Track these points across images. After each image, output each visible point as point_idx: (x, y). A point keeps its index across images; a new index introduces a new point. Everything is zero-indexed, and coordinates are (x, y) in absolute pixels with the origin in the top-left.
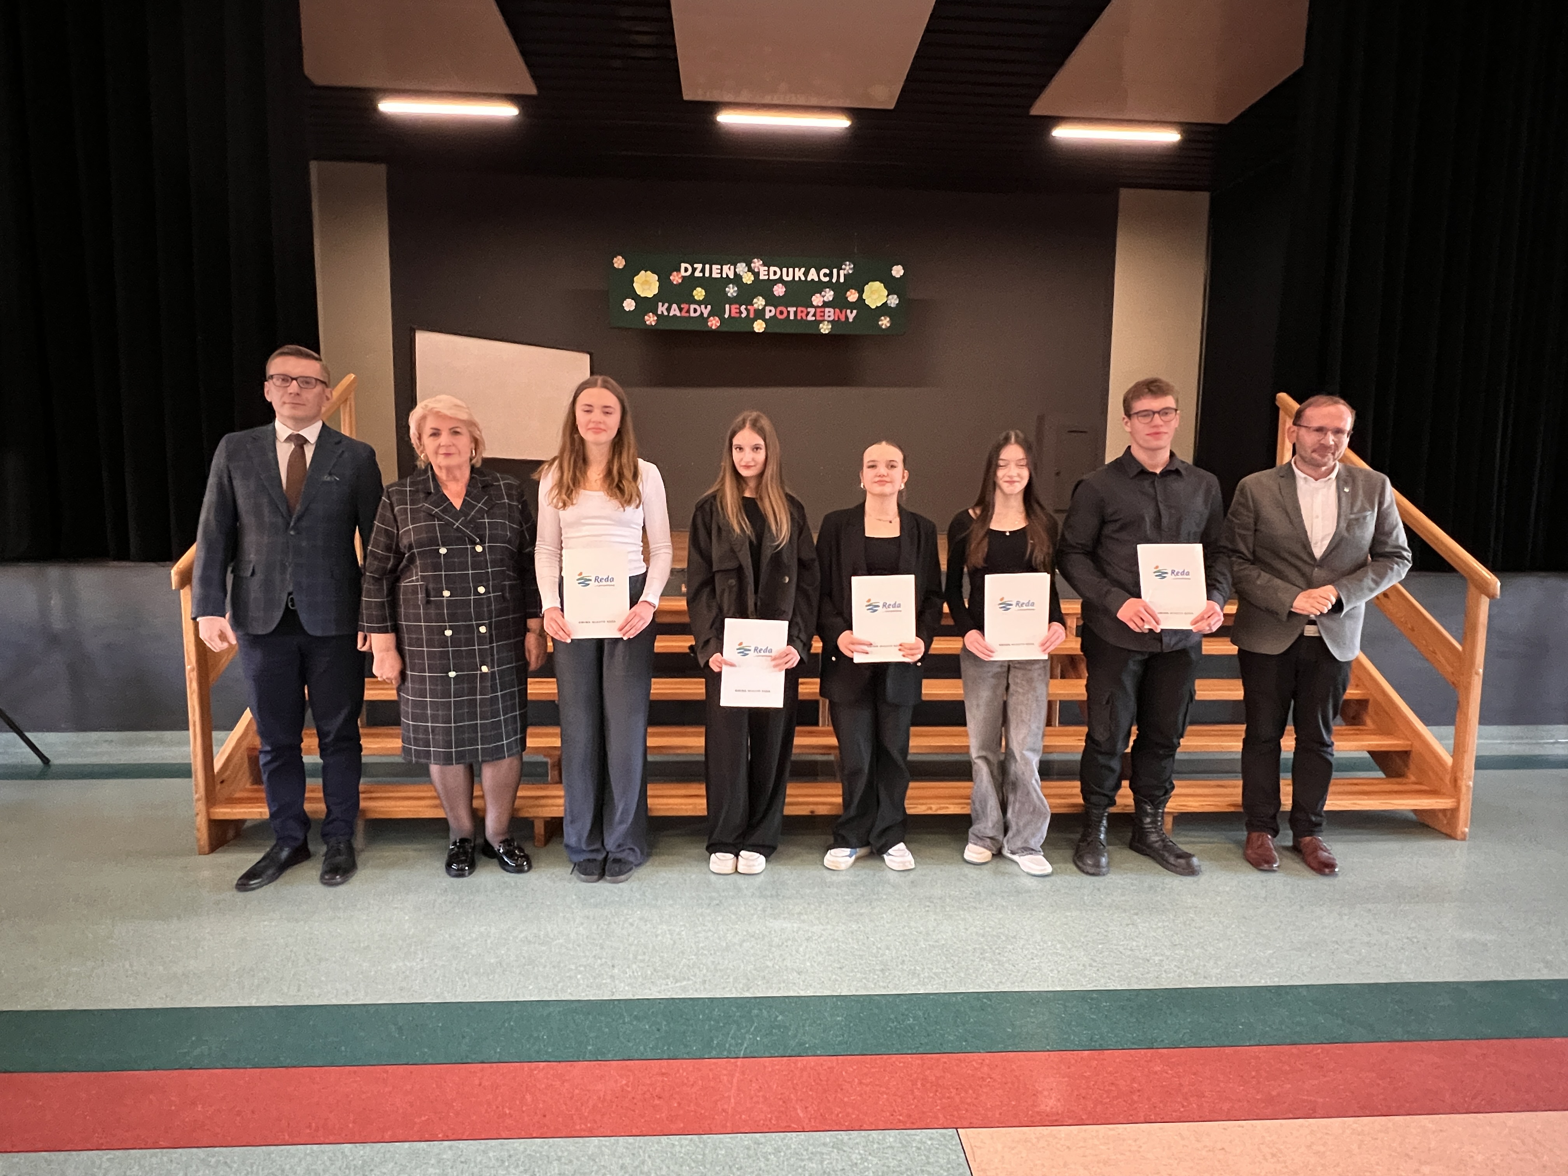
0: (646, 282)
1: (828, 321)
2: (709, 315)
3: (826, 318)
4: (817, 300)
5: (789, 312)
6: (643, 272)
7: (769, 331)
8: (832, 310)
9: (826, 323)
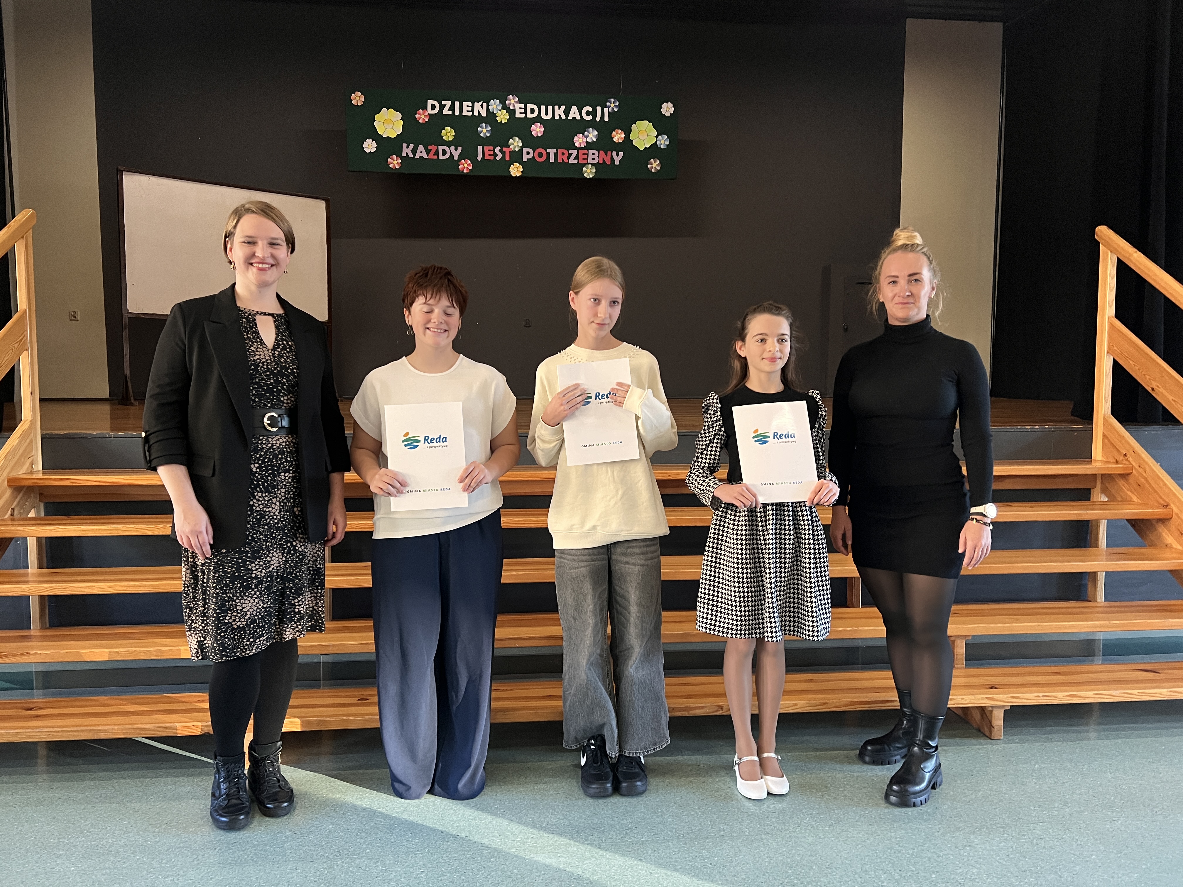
0: (388, 120)
1: (592, 164)
2: (461, 157)
3: (590, 161)
4: (579, 141)
5: (548, 154)
6: (384, 109)
7: (525, 175)
8: (596, 152)
9: (590, 165)
